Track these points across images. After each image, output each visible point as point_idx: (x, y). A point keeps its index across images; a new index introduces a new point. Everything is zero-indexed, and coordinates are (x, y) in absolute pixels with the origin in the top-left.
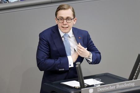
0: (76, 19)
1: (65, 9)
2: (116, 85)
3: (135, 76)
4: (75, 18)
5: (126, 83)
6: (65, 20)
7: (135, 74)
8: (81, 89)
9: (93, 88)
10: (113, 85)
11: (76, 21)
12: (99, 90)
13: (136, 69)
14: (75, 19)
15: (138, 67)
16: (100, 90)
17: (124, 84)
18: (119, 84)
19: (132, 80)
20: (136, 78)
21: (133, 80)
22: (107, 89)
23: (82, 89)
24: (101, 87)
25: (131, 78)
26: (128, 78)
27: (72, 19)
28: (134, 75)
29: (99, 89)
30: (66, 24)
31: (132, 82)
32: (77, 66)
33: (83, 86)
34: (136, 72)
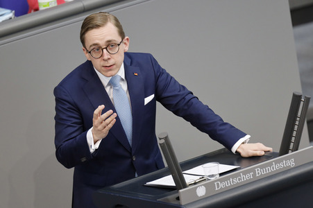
0: (128, 39)
1: (98, 26)
2: (253, 170)
3: (292, 144)
4: (126, 37)
5: (276, 162)
6: (105, 50)
7: (293, 139)
8: (178, 192)
9: (203, 185)
10: (248, 172)
11: (128, 44)
12: (218, 187)
13: (293, 127)
14: (125, 41)
15: (297, 123)
16: (221, 185)
17: (270, 164)
18: (261, 167)
19: (288, 153)
20: (296, 148)
21: (290, 153)
22: (236, 181)
23: (180, 191)
24: (221, 181)
25: (285, 150)
26: (278, 151)
27: (119, 45)
28: (290, 142)
29: (218, 184)
30: (109, 59)
31: (289, 158)
32: (163, 141)
33: (181, 183)
34: (295, 133)
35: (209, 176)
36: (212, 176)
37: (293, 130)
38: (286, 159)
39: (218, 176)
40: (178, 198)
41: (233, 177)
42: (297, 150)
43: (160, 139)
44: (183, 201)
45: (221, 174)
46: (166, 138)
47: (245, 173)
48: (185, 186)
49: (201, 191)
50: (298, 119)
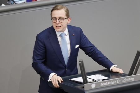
0: (70, 19)
1: (58, 9)
2: (116, 80)
3: (134, 72)
5: (127, 78)
6: (58, 20)
7: (135, 70)
9: (95, 83)
11: (70, 21)
12: (101, 85)
13: (136, 65)
17: (124, 79)
18: (120, 79)
21: (133, 75)
22: (109, 84)
23: (85, 84)
24: (102, 83)
25: (130, 74)
26: (128, 73)
28: (133, 70)
29: (101, 84)
31: (132, 77)
32: (81, 63)
33: (85, 81)
34: (136, 67)
35: (98, 80)
36: (99, 80)
37: (135, 66)
38: (131, 77)
39: (101, 81)
40: (83, 87)
41: (107, 82)
42: (136, 74)
43: (80, 62)
44: (85, 89)
45: (103, 80)
46: (82, 62)
47: (113, 81)
48: (87, 82)
49: (93, 86)
50: (138, 62)
